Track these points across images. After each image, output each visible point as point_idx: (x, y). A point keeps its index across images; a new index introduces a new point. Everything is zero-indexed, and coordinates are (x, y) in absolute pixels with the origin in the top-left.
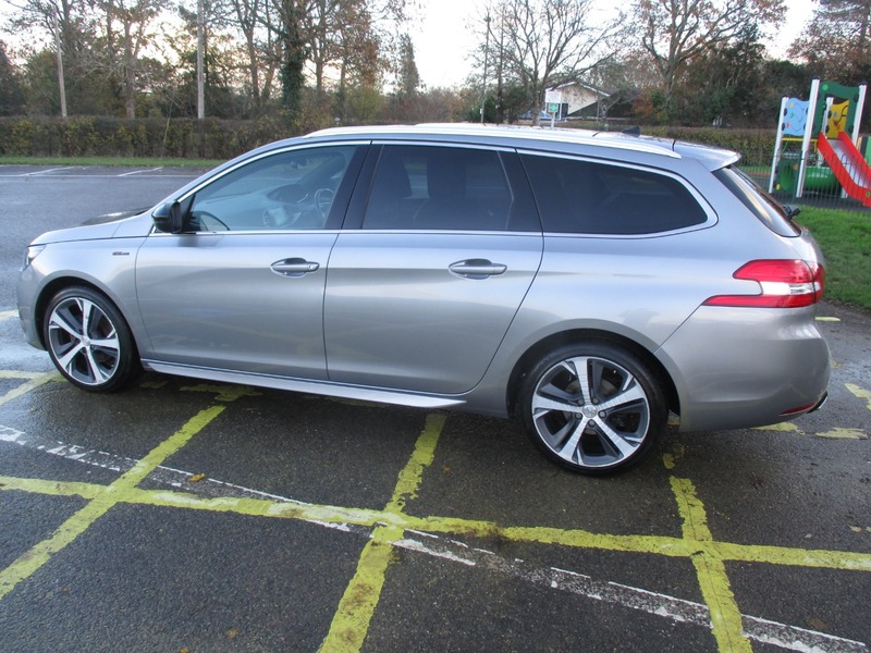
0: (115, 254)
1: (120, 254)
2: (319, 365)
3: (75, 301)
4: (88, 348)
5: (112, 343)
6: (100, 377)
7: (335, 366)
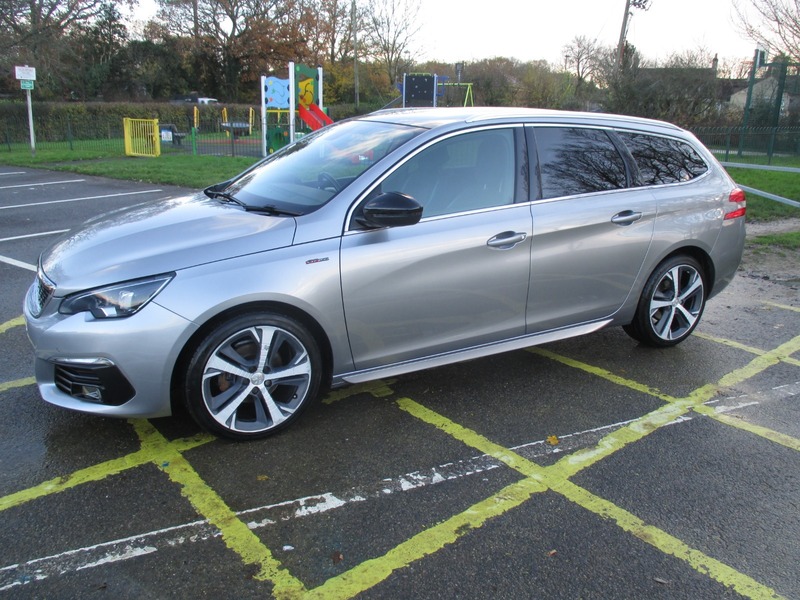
0: (310, 262)
1: (317, 261)
2: (519, 323)
3: (250, 332)
4: (261, 386)
5: (302, 368)
6: (278, 416)
7: (532, 320)
